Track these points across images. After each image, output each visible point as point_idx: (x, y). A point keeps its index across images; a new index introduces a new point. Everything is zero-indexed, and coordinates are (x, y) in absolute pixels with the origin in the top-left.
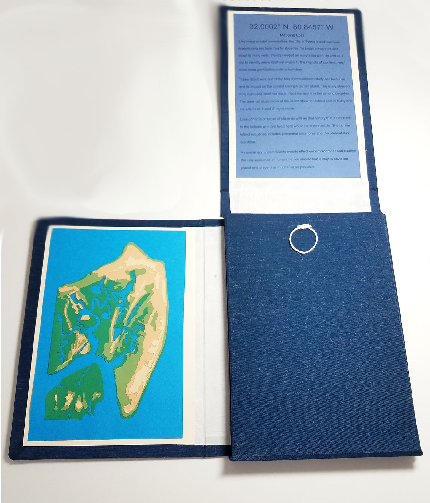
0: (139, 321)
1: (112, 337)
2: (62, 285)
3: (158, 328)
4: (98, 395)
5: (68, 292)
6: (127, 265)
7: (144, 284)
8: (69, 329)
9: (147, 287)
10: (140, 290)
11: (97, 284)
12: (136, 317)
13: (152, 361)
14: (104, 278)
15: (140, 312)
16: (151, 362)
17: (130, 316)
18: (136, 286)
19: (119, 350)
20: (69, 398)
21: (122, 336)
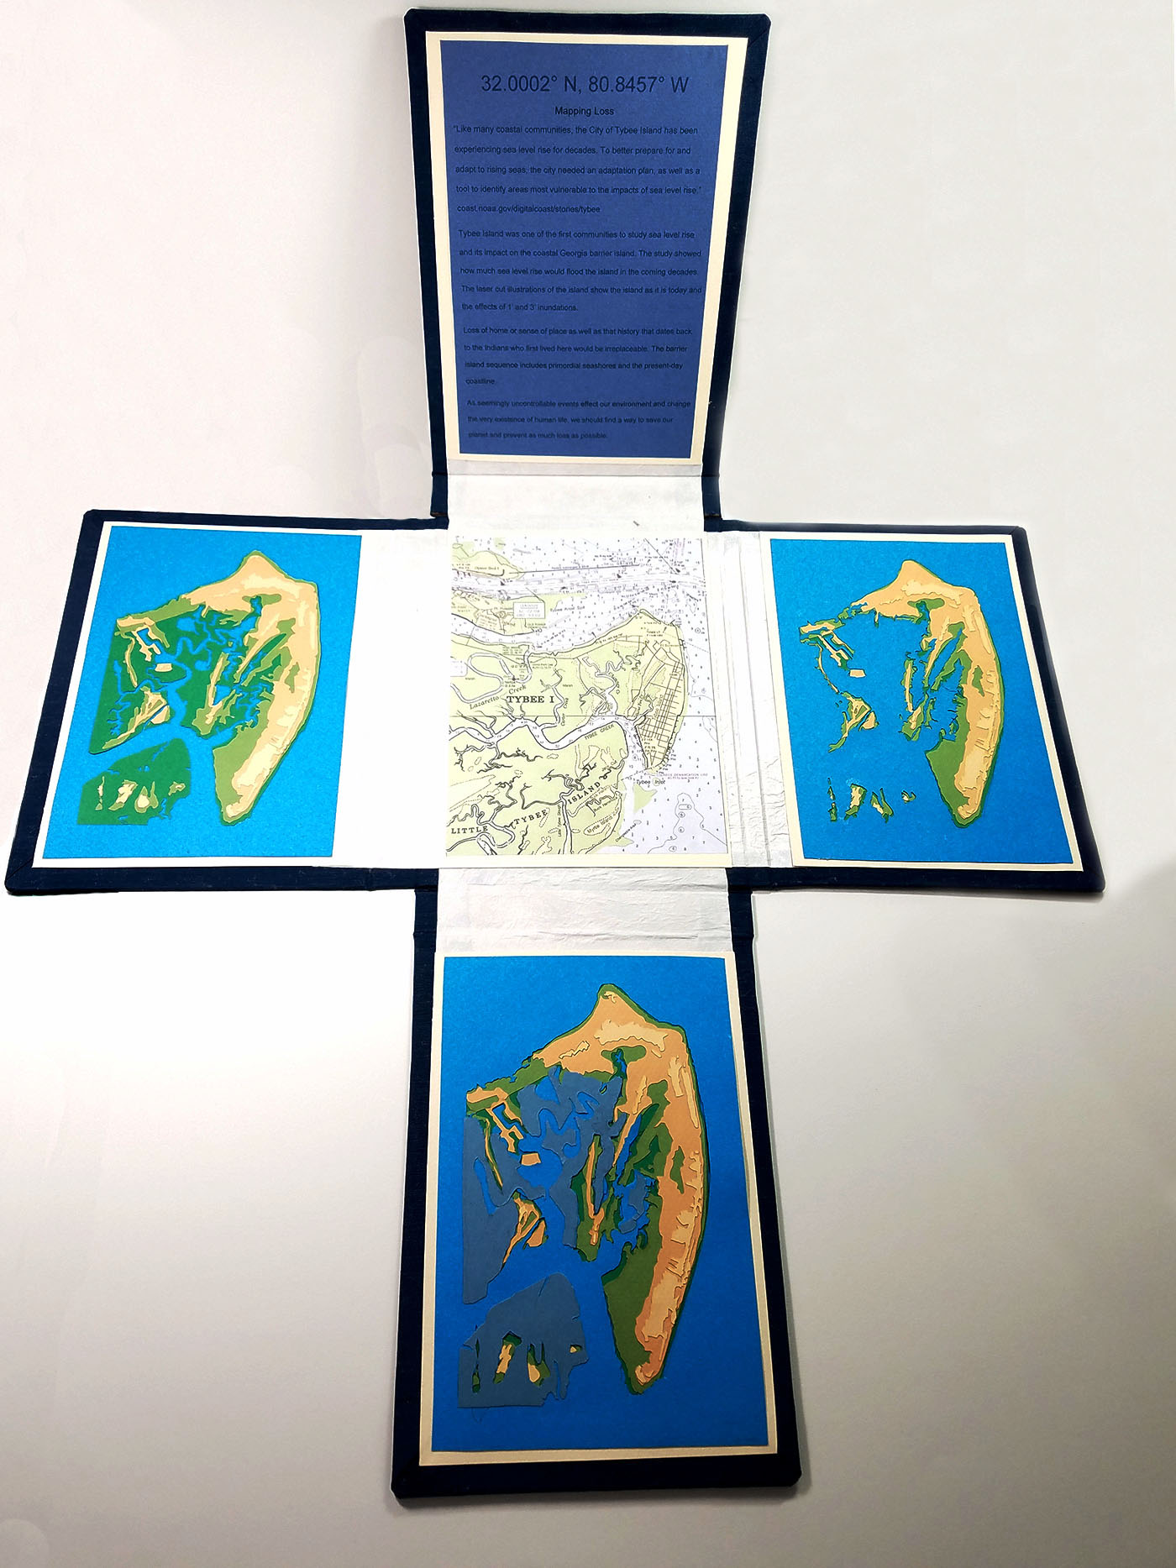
0: (263, 677)
1: (211, 700)
2: (124, 616)
3: (297, 687)
4: (180, 787)
5: (134, 627)
6: (246, 588)
7: (276, 619)
8: (132, 684)
9: (280, 624)
10: (267, 628)
11: (188, 615)
12: (259, 670)
13: (284, 738)
14: (202, 606)
15: (267, 663)
16: (281, 739)
17: (248, 667)
18: (261, 622)
19: (223, 721)
20: (126, 791)
21: (231, 698)
